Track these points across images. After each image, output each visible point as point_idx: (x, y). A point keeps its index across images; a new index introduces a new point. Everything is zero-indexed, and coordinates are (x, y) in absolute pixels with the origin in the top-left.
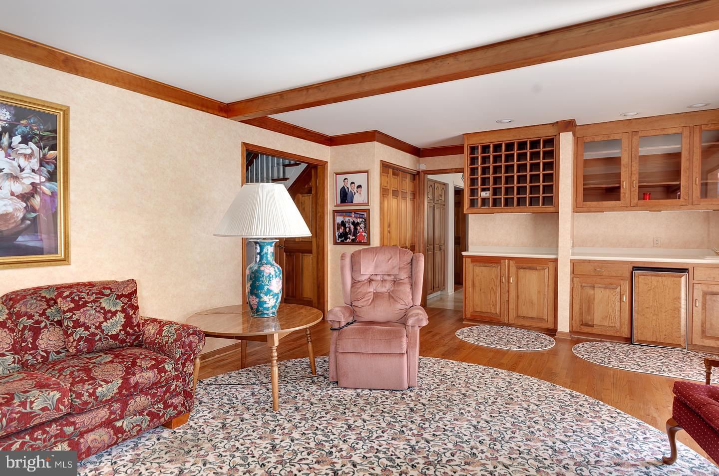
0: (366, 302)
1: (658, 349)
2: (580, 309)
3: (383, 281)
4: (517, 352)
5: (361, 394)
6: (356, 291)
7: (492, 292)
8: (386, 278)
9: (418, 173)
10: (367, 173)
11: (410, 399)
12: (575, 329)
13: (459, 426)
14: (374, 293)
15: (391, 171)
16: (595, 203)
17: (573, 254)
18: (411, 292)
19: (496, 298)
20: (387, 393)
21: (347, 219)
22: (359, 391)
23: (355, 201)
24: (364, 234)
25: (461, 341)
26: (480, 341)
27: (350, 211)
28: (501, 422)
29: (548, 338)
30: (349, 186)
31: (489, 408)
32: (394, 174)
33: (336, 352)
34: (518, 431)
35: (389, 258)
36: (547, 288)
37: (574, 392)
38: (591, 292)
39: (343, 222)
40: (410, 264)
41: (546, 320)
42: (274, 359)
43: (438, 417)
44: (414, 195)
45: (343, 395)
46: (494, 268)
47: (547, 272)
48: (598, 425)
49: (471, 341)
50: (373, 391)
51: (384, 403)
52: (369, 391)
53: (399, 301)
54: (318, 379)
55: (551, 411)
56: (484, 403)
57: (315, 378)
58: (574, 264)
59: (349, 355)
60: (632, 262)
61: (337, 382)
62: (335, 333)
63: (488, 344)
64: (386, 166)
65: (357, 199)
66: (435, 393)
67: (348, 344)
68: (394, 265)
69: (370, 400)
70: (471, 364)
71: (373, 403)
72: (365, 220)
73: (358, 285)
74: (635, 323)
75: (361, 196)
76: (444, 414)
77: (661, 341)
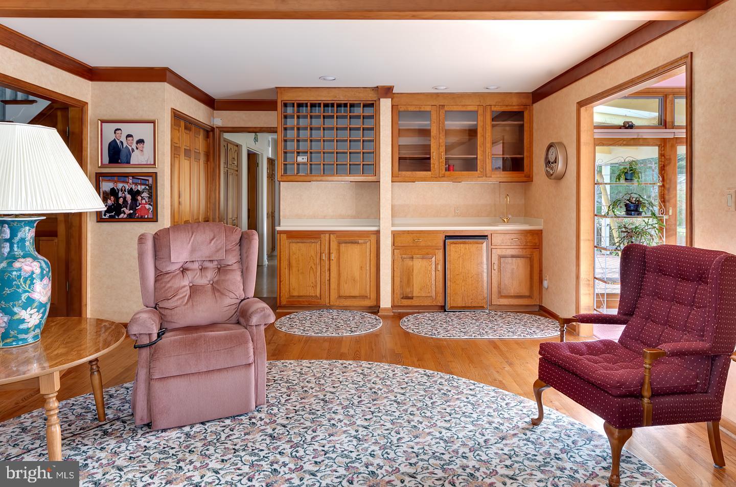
0: (181, 301)
1: (467, 313)
2: (401, 281)
3: (203, 269)
4: (351, 337)
5: (192, 433)
6: (165, 287)
7: (311, 271)
8: (207, 264)
9: (213, 129)
10: (153, 124)
11: (262, 423)
12: (396, 304)
13: (339, 442)
14: (190, 287)
15: (182, 123)
16: (409, 173)
17: (393, 225)
18: (242, 281)
19: (316, 278)
20: (228, 422)
21: (120, 186)
22: (187, 429)
23: (134, 160)
24: (147, 206)
25: (285, 335)
26: (308, 330)
27: (126, 175)
28: (379, 424)
29: (373, 316)
30: (123, 139)
31: (359, 410)
32: (186, 128)
33: (150, 379)
34: (401, 429)
35: (212, 237)
36: (369, 262)
37: (427, 371)
38: (410, 263)
39: (113, 190)
40: (239, 245)
41: (369, 297)
42: (52, 413)
43: (309, 438)
44: (207, 155)
45: (164, 442)
46: (313, 244)
47: (369, 246)
48: (465, 401)
49: (297, 332)
50: (208, 424)
51: (231, 438)
52: (201, 425)
53: (227, 293)
54: (113, 427)
55: (419, 397)
56: (350, 405)
57: (107, 427)
58: (395, 235)
59: (172, 379)
60: (444, 231)
61: (149, 425)
62: (145, 353)
63: (317, 333)
64: (178, 117)
65: (136, 158)
66: (289, 406)
67: (168, 364)
68: (219, 248)
69: (209, 439)
70: (313, 361)
71: (215, 441)
72: (151, 187)
73: (167, 278)
74: (448, 291)
75: (143, 155)
76: (314, 431)
77: (469, 306)
